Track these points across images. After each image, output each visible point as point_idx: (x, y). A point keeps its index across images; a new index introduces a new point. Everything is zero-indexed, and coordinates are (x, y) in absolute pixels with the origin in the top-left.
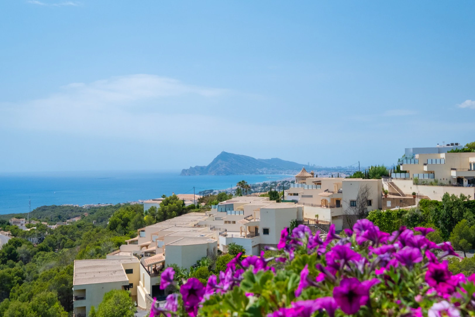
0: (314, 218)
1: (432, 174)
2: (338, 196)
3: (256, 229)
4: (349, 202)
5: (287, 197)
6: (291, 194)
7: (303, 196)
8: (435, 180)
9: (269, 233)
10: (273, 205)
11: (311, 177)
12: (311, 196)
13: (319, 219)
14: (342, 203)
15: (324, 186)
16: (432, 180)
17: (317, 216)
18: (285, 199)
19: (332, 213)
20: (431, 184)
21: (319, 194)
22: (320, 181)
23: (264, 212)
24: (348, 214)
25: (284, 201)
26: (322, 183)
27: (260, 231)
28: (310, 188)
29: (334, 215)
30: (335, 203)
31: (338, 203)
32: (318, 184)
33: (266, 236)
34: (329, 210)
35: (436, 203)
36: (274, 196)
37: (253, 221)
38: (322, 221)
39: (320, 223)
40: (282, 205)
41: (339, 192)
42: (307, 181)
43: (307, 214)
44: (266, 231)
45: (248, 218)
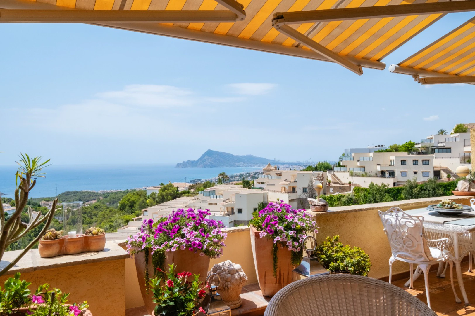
0: (276, 201)
1: (364, 168)
2: (294, 185)
3: (232, 209)
4: (302, 189)
5: (257, 185)
7: (268, 185)
8: (365, 173)
9: (242, 212)
10: (246, 191)
11: (274, 170)
12: (274, 185)
14: (296, 190)
15: (284, 177)
17: (278, 199)
18: (255, 187)
19: (289, 197)
20: (363, 176)
21: (280, 183)
22: (280, 173)
23: (238, 196)
24: (302, 198)
25: (253, 188)
26: (282, 174)
27: (235, 211)
28: (273, 179)
29: (290, 199)
30: (292, 190)
31: (294, 190)
32: (279, 175)
33: (240, 214)
34: (287, 195)
35: (366, 190)
36: (247, 184)
37: (229, 203)
40: (252, 191)
41: (295, 182)
42: (271, 172)
43: (270, 198)
44: (240, 211)
45: (227, 201)
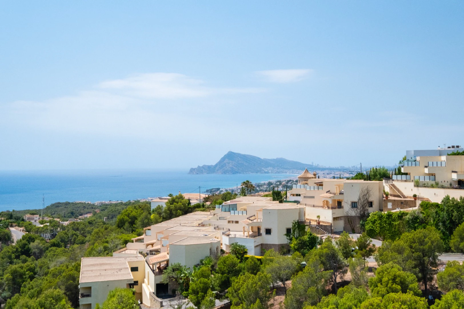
0: (316, 218)
1: (434, 177)
2: (340, 198)
3: (259, 229)
4: (350, 203)
5: (290, 198)
6: (294, 195)
7: (305, 197)
8: (436, 182)
9: (271, 233)
10: (276, 205)
11: (313, 178)
12: (313, 197)
13: (321, 219)
14: (343, 204)
15: (326, 188)
16: (433, 183)
17: (318, 217)
18: (288, 199)
19: (333, 214)
20: (432, 186)
21: (321, 195)
22: (321, 183)
23: (267, 212)
24: (350, 215)
25: (286, 202)
26: (324, 184)
27: (263, 231)
28: (312, 189)
29: (335, 216)
30: (336, 204)
31: (339, 205)
32: (320, 185)
33: (268, 236)
34: (330, 211)
35: (437, 205)
36: (278, 196)
37: (254, 221)
38: (323, 222)
39: (321, 224)
40: (285, 206)
41: (341, 194)
42: (309, 181)
43: (308, 215)
44: (268, 231)
45: (251, 219)
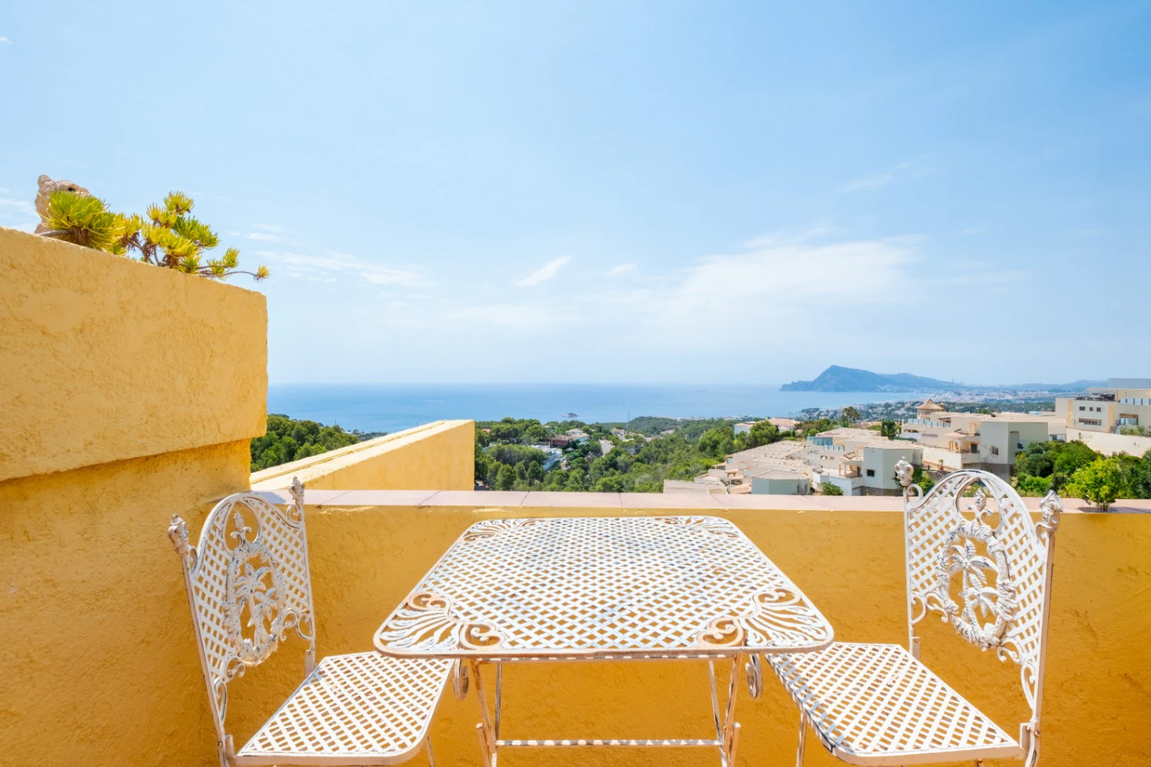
0: (938, 463)
1: (1135, 419)
2: (975, 440)
3: (859, 469)
4: (989, 447)
5: (905, 435)
6: (909, 431)
7: (923, 435)
8: (1138, 427)
9: (875, 476)
10: (885, 443)
11: (938, 410)
12: (936, 436)
13: (945, 464)
14: (979, 448)
15: (954, 425)
16: (1135, 428)
17: (942, 461)
18: (901, 436)
20: (1132, 433)
21: (946, 435)
22: (948, 418)
23: (869, 451)
24: (989, 462)
25: (898, 438)
26: (952, 420)
27: (863, 472)
28: (935, 426)
30: (970, 447)
31: (974, 448)
32: (947, 422)
33: (870, 478)
34: (959, 456)
35: (1136, 461)
36: (889, 430)
37: (853, 459)
38: (947, 467)
39: (945, 469)
40: (896, 444)
41: (977, 434)
42: (931, 415)
43: (927, 457)
44: (871, 473)
45: (849, 456)
